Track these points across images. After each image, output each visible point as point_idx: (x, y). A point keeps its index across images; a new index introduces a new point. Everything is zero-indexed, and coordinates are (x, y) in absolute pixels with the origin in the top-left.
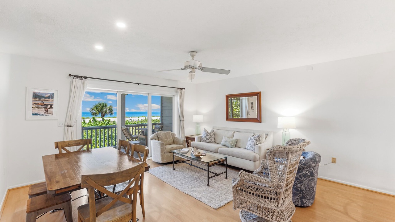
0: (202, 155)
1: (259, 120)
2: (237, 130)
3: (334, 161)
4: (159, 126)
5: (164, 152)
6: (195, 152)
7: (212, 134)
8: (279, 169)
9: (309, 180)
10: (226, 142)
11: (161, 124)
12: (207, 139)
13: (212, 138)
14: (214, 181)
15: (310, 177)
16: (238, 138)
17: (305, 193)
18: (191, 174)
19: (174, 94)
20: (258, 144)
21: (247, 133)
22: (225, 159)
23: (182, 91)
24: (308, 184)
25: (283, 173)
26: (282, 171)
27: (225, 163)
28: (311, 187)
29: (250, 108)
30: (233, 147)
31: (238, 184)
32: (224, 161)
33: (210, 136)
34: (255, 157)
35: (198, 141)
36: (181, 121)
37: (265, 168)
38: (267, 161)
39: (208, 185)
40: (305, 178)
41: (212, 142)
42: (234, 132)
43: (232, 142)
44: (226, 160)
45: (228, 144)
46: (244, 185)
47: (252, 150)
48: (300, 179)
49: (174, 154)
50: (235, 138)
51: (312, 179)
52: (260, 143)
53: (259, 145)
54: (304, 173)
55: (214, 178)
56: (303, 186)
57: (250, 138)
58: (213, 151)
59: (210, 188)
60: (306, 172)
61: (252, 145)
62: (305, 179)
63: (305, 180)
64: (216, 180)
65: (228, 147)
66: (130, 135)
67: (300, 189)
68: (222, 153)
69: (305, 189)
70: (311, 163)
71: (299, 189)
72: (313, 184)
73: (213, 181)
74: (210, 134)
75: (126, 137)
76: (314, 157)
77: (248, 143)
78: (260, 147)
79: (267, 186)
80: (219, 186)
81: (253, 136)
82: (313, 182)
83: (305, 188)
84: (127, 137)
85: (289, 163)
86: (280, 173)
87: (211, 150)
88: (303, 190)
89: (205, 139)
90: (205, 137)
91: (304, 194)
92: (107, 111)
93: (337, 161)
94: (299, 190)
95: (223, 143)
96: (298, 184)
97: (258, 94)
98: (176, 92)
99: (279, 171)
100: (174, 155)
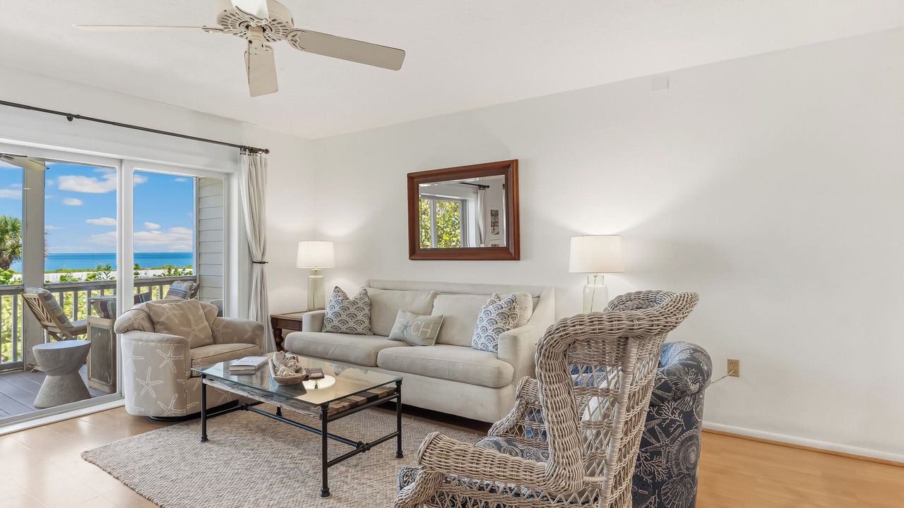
0: (307, 378)
1: (512, 250)
2: (446, 289)
3: (734, 368)
4: (184, 286)
5: (188, 374)
6: (282, 368)
7: (360, 304)
8: (586, 417)
9: (682, 444)
10: (406, 327)
11: (195, 280)
12: (344, 322)
13: (360, 317)
14: (352, 471)
15: (683, 431)
16: (446, 314)
17: (668, 492)
18: (267, 453)
19: (228, 167)
20: (508, 330)
21: (475, 296)
22: (394, 385)
23: (258, 158)
24: (677, 459)
25: (603, 432)
26: (601, 423)
27: (395, 400)
28: (688, 469)
29: (490, 228)
30: (431, 345)
31: (417, 494)
32: (390, 393)
33: (352, 310)
34: (499, 374)
35: (313, 331)
36: (255, 261)
37: (529, 410)
38: (539, 384)
39: (326, 493)
40: (668, 435)
41: (360, 330)
42: (435, 295)
43: (427, 326)
44: (398, 390)
45: (412, 334)
46: (442, 494)
47: (491, 348)
48: (653, 441)
49: (205, 381)
50: (436, 313)
51: (690, 438)
52: (516, 326)
53: (513, 332)
54: (664, 420)
55: (353, 460)
56: (660, 467)
57: (483, 310)
58: (359, 361)
59: (331, 502)
60: (673, 413)
61: (490, 332)
62: (667, 441)
63: (667, 445)
64: (359, 468)
65: (411, 345)
66: (62, 319)
67: (653, 479)
68: (388, 368)
69: (670, 477)
70: (688, 379)
71: (648, 479)
72: (693, 457)
73: (347, 471)
74: (354, 303)
75: (46, 327)
76: (693, 358)
77: (477, 328)
78: (515, 340)
79: (538, 494)
80: (369, 491)
81: (493, 302)
82: (694, 448)
83: (669, 473)
84: (50, 329)
85: (628, 386)
86: (590, 434)
87: (352, 359)
88: (663, 482)
89: (336, 323)
90: (337, 315)
91: (666, 494)
92: (18, 247)
93: (742, 371)
94: (650, 481)
95: (395, 330)
96: (646, 459)
97: (508, 169)
98: (236, 161)
99: (588, 425)
100: (204, 386)
